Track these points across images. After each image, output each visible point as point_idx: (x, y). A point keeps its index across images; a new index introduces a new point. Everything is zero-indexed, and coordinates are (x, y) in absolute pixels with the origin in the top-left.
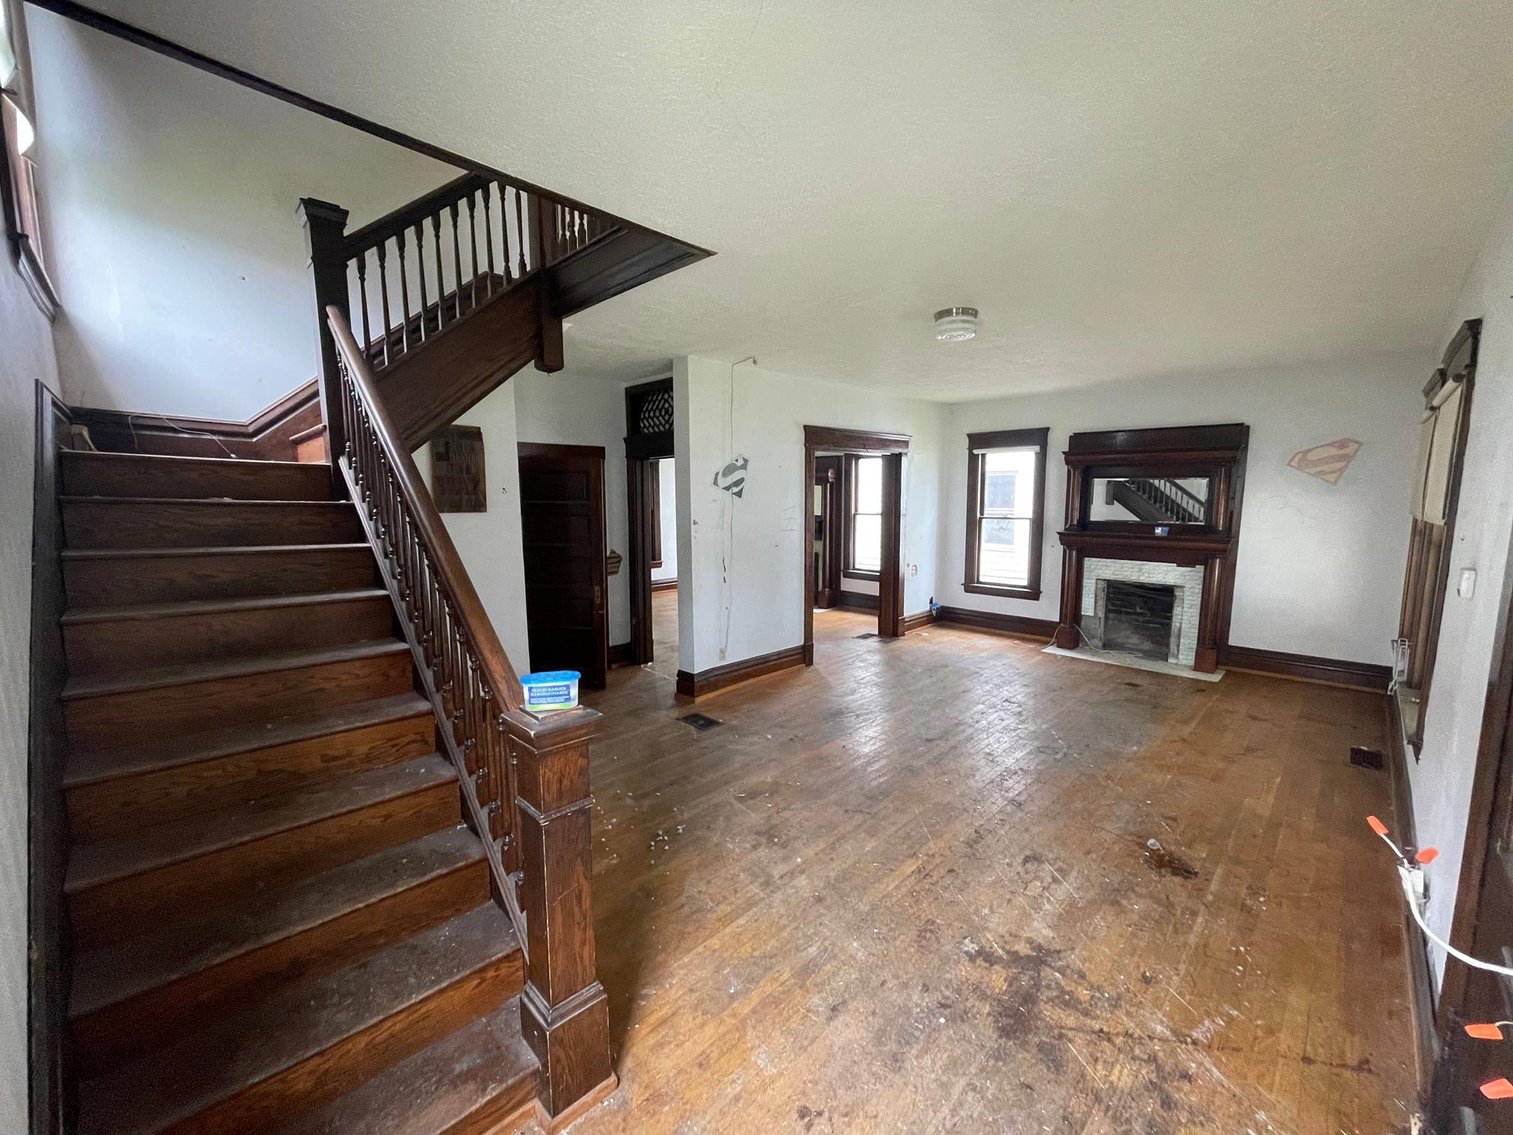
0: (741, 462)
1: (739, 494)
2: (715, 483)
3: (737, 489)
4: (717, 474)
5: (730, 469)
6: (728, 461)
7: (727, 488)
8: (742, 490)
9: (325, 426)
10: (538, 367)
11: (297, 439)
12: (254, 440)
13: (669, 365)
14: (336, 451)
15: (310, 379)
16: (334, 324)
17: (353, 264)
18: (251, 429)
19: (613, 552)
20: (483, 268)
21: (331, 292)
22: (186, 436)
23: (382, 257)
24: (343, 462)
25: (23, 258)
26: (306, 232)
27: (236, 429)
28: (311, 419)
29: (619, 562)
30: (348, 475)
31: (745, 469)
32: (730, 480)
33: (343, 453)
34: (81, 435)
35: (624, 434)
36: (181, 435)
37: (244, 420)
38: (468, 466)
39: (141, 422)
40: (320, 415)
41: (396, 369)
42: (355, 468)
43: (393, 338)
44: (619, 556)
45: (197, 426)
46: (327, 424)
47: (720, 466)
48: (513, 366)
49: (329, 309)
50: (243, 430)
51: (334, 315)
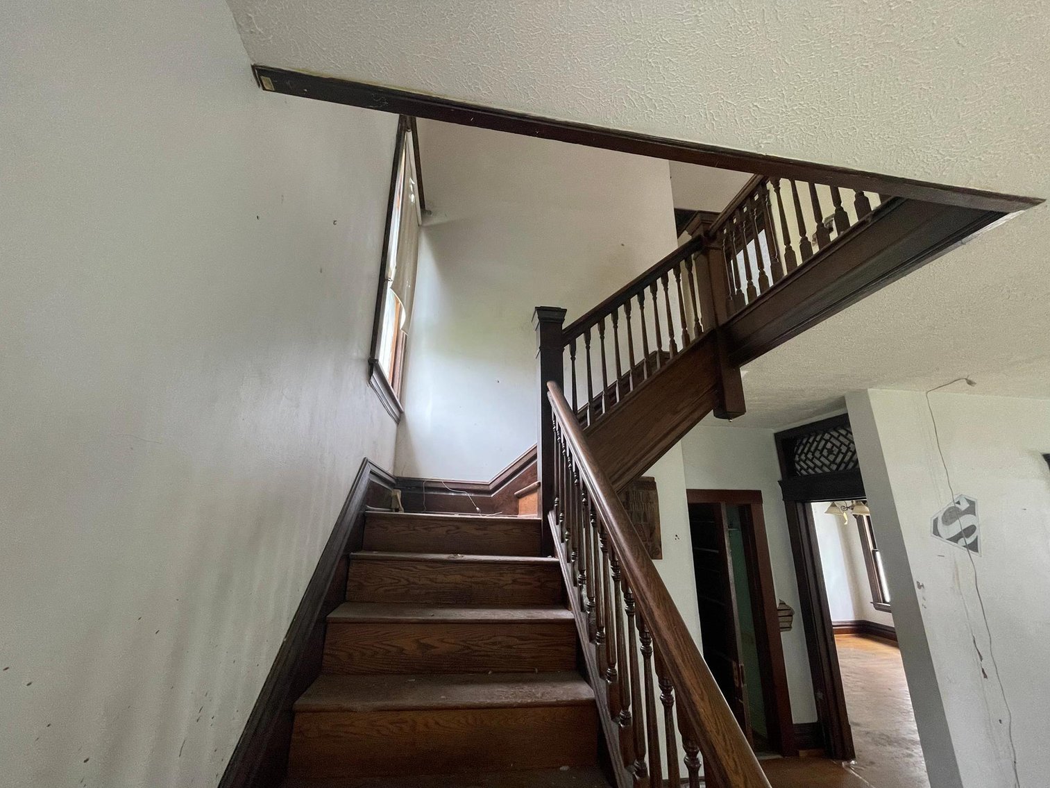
0: (964, 506)
1: (974, 547)
2: (936, 532)
3: (968, 539)
4: (935, 522)
5: (952, 514)
6: (947, 503)
7: (955, 539)
8: (976, 539)
9: (539, 483)
10: (717, 415)
11: (519, 494)
12: (492, 496)
13: (841, 402)
14: (546, 507)
15: (531, 446)
16: (552, 395)
17: (567, 348)
18: (491, 487)
19: (782, 603)
20: (653, 347)
21: (551, 371)
22: (453, 494)
23: (588, 341)
24: (551, 517)
25: (374, 374)
26: (537, 333)
27: (482, 487)
28: (529, 478)
29: (791, 616)
30: (555, 531)
31: (974, 513)
32: (955, 528)
33: (552, 508)
34: (396, 496)
35: (779, 476)
36: (450, 494)
37: (488, 481)
38: (645, 514)
39: (429, 485)
40: (536, 474)
41: (595, 428)
42: (562, 523)
43: (594, 405)
44: (789, 609)
45: (459, 487)
46: (541, 481)
47: (938, 510)
48: (696, 415)
49: (549, 384)
50: (486, 488)
51: (553, 388)
